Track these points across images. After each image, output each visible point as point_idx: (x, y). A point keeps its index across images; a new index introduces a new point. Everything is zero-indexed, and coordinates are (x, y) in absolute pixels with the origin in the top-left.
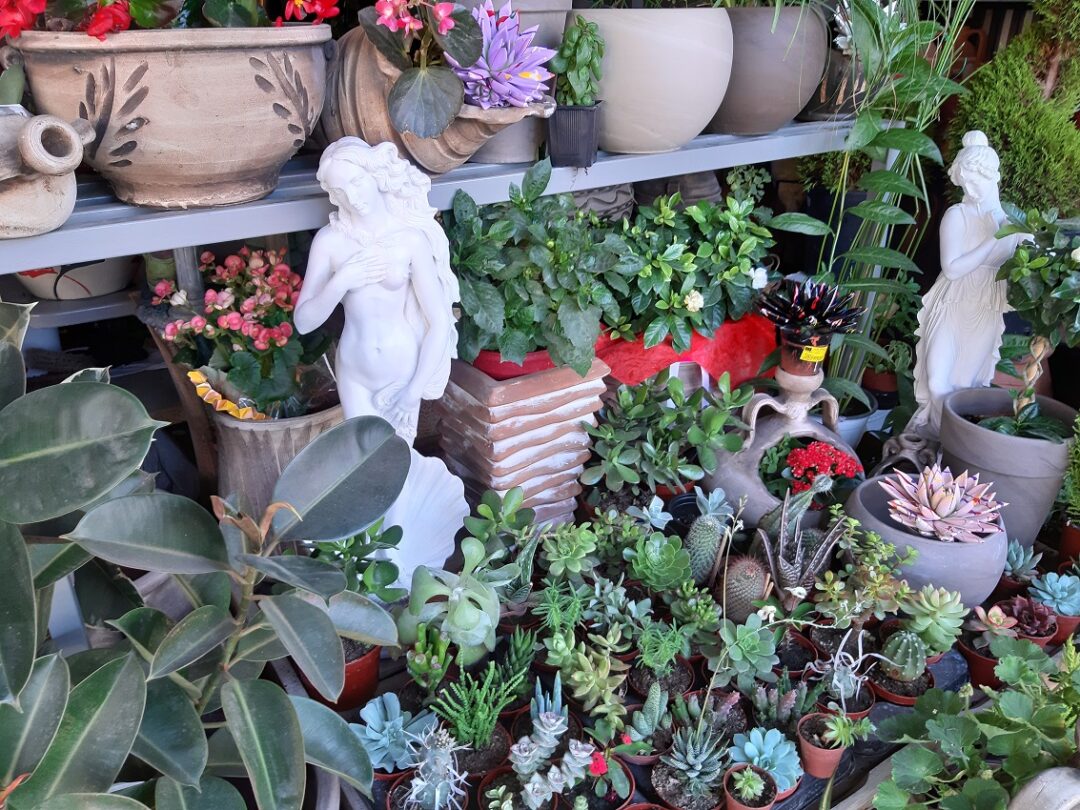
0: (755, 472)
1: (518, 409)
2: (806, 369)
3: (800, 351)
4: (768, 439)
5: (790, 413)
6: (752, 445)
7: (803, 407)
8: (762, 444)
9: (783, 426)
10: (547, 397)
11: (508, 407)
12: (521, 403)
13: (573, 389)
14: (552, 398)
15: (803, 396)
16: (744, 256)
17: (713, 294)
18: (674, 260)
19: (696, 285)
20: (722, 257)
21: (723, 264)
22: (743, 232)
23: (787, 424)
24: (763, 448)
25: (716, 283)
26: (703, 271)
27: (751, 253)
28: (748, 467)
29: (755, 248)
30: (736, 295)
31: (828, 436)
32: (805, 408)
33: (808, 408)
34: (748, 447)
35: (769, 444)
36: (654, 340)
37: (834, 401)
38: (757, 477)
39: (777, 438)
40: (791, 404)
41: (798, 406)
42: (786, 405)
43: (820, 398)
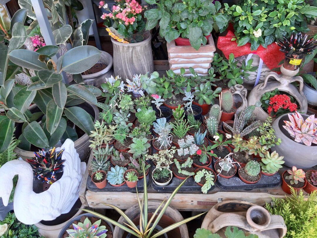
0: (259, 98)
1: (179, 56)
2: (290, 67)
3: (289, 60)
5: (281, 82)
8: (267, 90)
9: (278, 86)
10: (190, 54)
11: (175, 54)
12: (180, 54)
13: (200, 54)
14: (192, 55)
15: (287, 77)
16: (288, 19)
17: (269, 32)
18: (257, 16)
19: (264, 27)
20: (278, 18)
21: (278, 20)
22: (293, 10)
23: (279, 85)
24: (266, 91)
25: (272, 27)
26: (270, 22)
27: (291, 18)
28: (258, 96)
29: (293, 16)
30: (279, 33)
31: (295, 94)
32: (288, 82)
33: (289, 82)
34: (262, 89)
35: (269, 90)
36: (242, 44)
37: (302, 82)
38: (259, 100)
39: (273, 89)
40: (282, 78)
41: (285, 80)
42: (280, 78)
43: (296, 80)
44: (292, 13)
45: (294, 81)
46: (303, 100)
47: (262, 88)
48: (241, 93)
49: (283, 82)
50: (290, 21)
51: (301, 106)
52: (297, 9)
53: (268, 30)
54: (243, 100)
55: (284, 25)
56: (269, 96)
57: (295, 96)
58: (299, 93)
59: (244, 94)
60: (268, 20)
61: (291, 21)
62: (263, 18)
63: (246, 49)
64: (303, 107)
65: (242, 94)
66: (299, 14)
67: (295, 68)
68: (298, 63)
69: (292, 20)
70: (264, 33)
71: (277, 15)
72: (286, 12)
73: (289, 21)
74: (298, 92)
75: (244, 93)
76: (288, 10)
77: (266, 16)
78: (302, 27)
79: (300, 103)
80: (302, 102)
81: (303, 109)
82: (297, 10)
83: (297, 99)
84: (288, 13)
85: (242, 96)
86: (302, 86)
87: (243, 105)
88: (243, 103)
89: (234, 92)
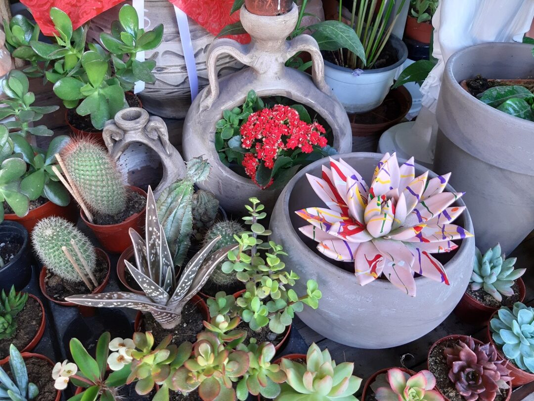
0: (210, 137)
4: (231, 98)
5: (257, 66)
6: (214, 104)
7: (274, 58)
8: (224, 103)
9: (251, 82)
15: (270, 44)
23: (256, 79)
24: (223, 108)
28: (205, 129)
31: (306, 96)
32: (276, 60)
34: (210, 104)
35: (230, 104)
37: (316, 52)
38: (210, 143)
39: (240, 97)
40: (256, 54)
41: (266, 57)
42: (250, 55)
43: (297, 47)
45: (294, 53)
46: (333, 106)
47: (210, 101)
48: (147, 137)
49: (262, 64)
51: (335, 127)
54: (163, 156)
56: (236, 122)
57: (310, 100)
58: (317, 90)
59: (159, 137)
65: (151, 136)
74: (313, 87)
75: (156, 133)
79: (329, 119)
80: (333, 115)
83: (318, 108)
85: (155, 145)
86: (320, 65)
87: (169, 173)
88: (165, 166)
89: (121, 140)
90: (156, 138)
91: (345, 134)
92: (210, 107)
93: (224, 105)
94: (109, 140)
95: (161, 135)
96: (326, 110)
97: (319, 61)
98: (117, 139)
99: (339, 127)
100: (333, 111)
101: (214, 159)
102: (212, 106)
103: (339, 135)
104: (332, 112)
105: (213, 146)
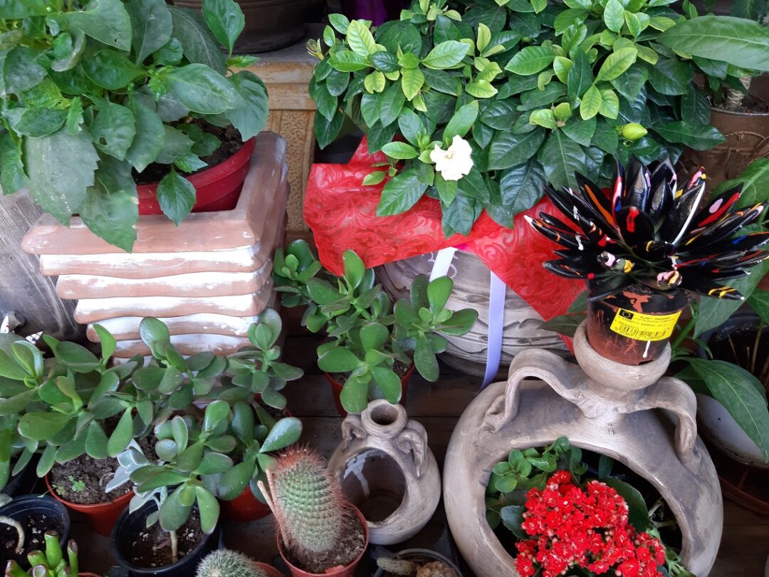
0: (482, 475)
2: (619, 348)
3: (610, 317)
4: (531, 431)
5: (582, 406)
6: (503, 429)
7: (612, 407)
8: (518, 434)
9: (568, 421)
15: (610, 390)
16: (605, 84)
17: (516, 149)
18: (446, 70)
19: (491, 125)
20: (555, 79)
21: (554, 92)
22: (631, 37)
23: (577, 419)
24: (515, 442)
25: (527, 128)
26: (516, 98)
27: (622, 78)
28: (478, 460)
29: (629, 71)
30: (560, 159)
31: (653, 470)
32: (616, 409)
33: (624, 411)
34: (497, 426)
35: (525, 441)
36: (394, 205)
37: (687, 418)
38: (479, 485)
39: (544, 437)
40: (585, 393)
41: (599, 403)
42: (576, 391)
43: (655, 402)
44: (626, 54)
45: (648, 408)
46: (697, 496)
47: (498, 421)
48: (396, 450)
49: (591, 407)
50: (615, 91)
51: (689, 535)
52: (649, 30)
53: (509, 141)
54: (409, 477)
55: (586, 115)
56: (527, 471)
57: (656, 479)
58: (677, 461)
59: (412, 451)
60: (509, 90)
61: (624, 94)
62: (481, 82)
63: (423, 227)
64: (697, 539)
65: (402, 448)
66: (661, 57)
67: (645, 355)
68: (661, 330)
69: (628, 90)
70: (490, 158)
71: (551, 66)
72: (597, 46)
73: (609, 93)
74: (670, 453)
75: (409, 447)
76: (604, 39)
77: (496, 69)
78: (684, 124)
79: (682, 519)
80: (691, 514)
81: (700, 547)
82: (649, 37)
83: (667, 495)
84: (604, 53)
85: (404, 460)
86: (690, 435)
87: (410, 504)
88: (407, 492)
89: (361, 440)
90: (407, 451)
91: (704, 549)
92: (497, 430)
93: (517, 437)
94: (348, 433)
95: (414, 450)
96: (682, 503)
97: (689, 430)
98: (358, 436)
99: (694, 538)
100: (694, 506)
101: (478, 512)
102: (500, 430)
103: (692, 550)
104: (690, 508)
105: (481, 491)
